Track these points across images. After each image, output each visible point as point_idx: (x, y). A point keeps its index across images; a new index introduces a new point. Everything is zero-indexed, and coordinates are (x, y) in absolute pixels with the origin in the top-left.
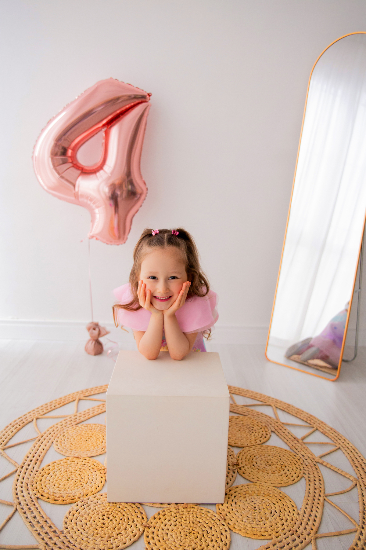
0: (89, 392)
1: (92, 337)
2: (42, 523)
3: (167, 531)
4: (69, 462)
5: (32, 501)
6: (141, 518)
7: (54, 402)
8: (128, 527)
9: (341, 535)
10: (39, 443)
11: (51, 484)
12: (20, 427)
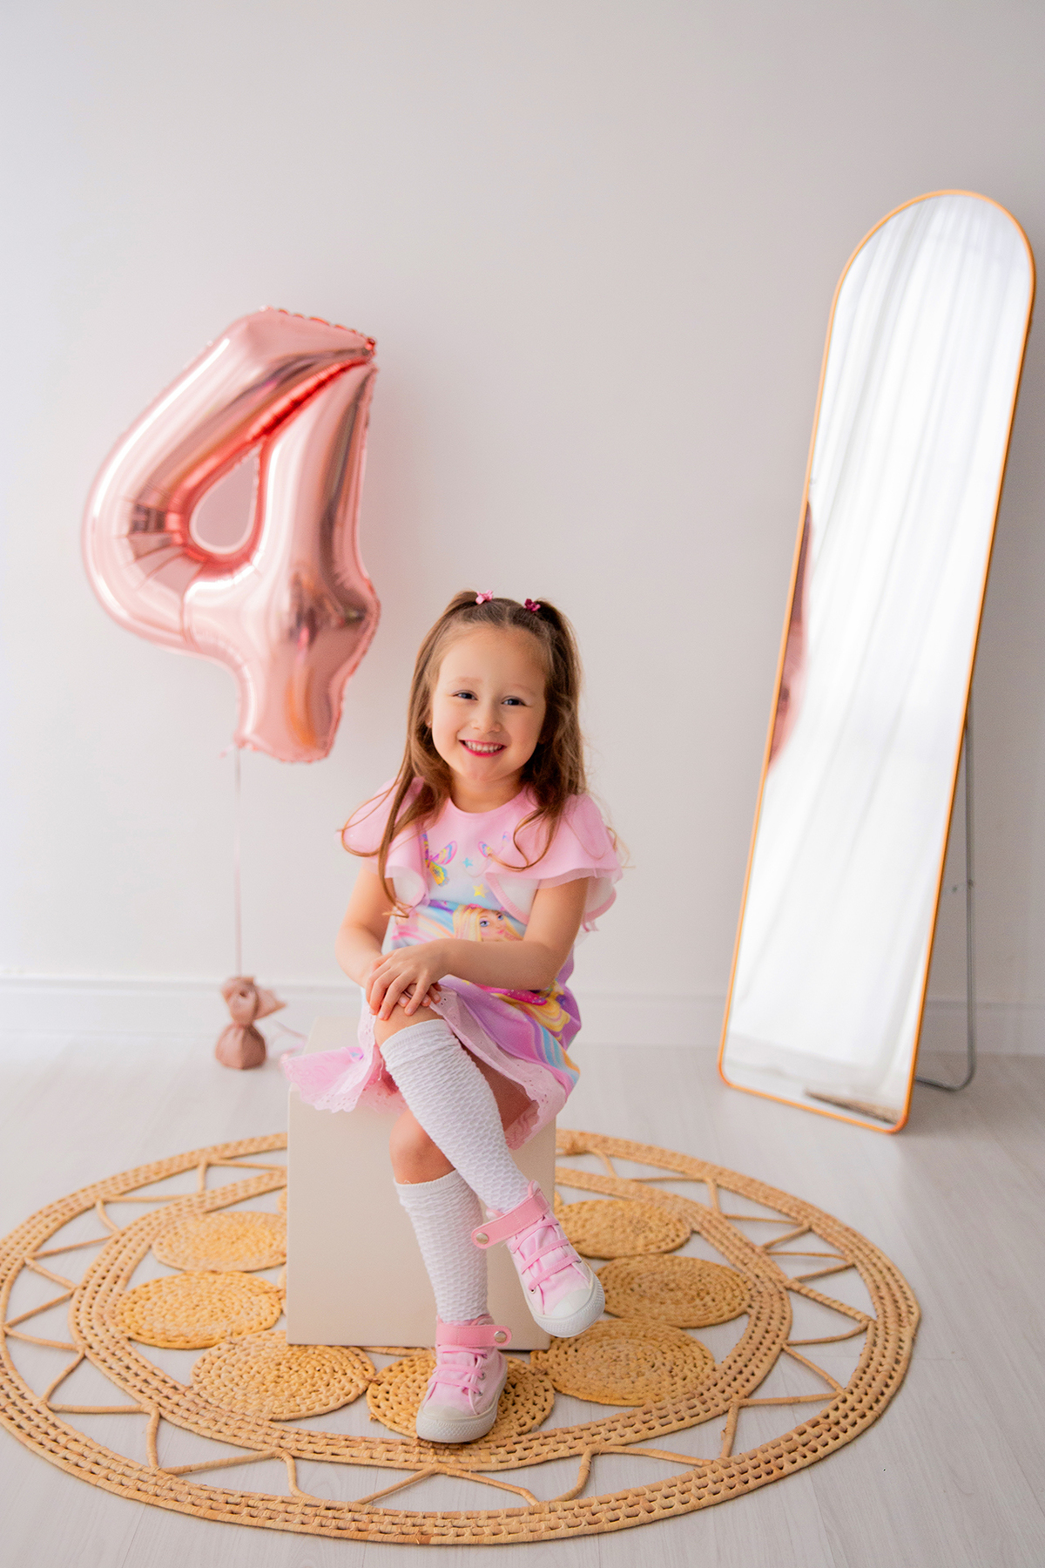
0: (232, 1151)
1: (236, 1017)
4: (194, 1280)
5: (118, 1342)
6: (361, 1368)
7: (145, 1169)
8: (333, 1382)
10: (118, 1247)
11: (156, 1315)
12: (66, 1218)
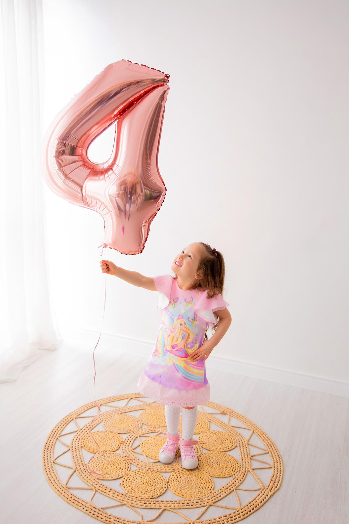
0: (139, 395)
2: (79, 458)
3: (135, 479)
4: (106, 433)
5: (79, 447)
6: (127, 469)
7: (115, 397)
8: (118, 472)
9: (226, 508)
11: (91, 441)
12: (90, 408)
